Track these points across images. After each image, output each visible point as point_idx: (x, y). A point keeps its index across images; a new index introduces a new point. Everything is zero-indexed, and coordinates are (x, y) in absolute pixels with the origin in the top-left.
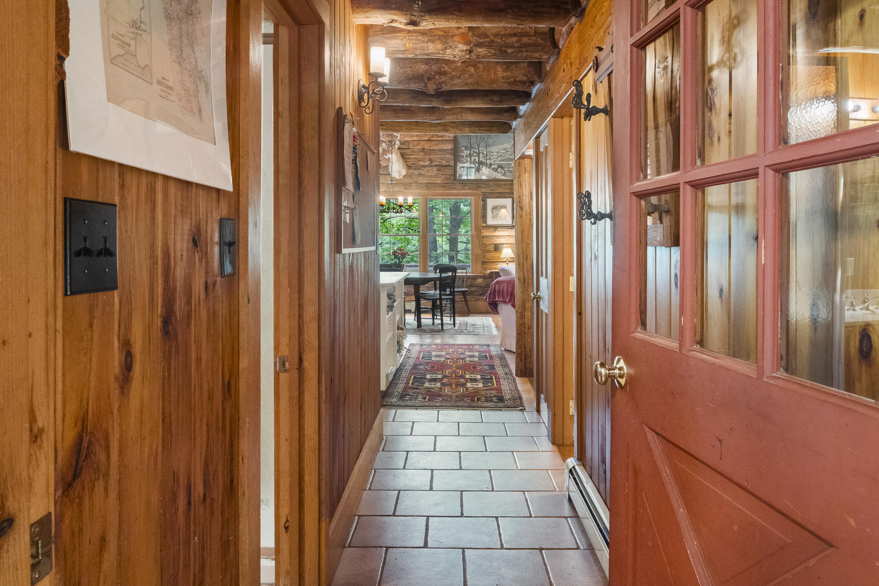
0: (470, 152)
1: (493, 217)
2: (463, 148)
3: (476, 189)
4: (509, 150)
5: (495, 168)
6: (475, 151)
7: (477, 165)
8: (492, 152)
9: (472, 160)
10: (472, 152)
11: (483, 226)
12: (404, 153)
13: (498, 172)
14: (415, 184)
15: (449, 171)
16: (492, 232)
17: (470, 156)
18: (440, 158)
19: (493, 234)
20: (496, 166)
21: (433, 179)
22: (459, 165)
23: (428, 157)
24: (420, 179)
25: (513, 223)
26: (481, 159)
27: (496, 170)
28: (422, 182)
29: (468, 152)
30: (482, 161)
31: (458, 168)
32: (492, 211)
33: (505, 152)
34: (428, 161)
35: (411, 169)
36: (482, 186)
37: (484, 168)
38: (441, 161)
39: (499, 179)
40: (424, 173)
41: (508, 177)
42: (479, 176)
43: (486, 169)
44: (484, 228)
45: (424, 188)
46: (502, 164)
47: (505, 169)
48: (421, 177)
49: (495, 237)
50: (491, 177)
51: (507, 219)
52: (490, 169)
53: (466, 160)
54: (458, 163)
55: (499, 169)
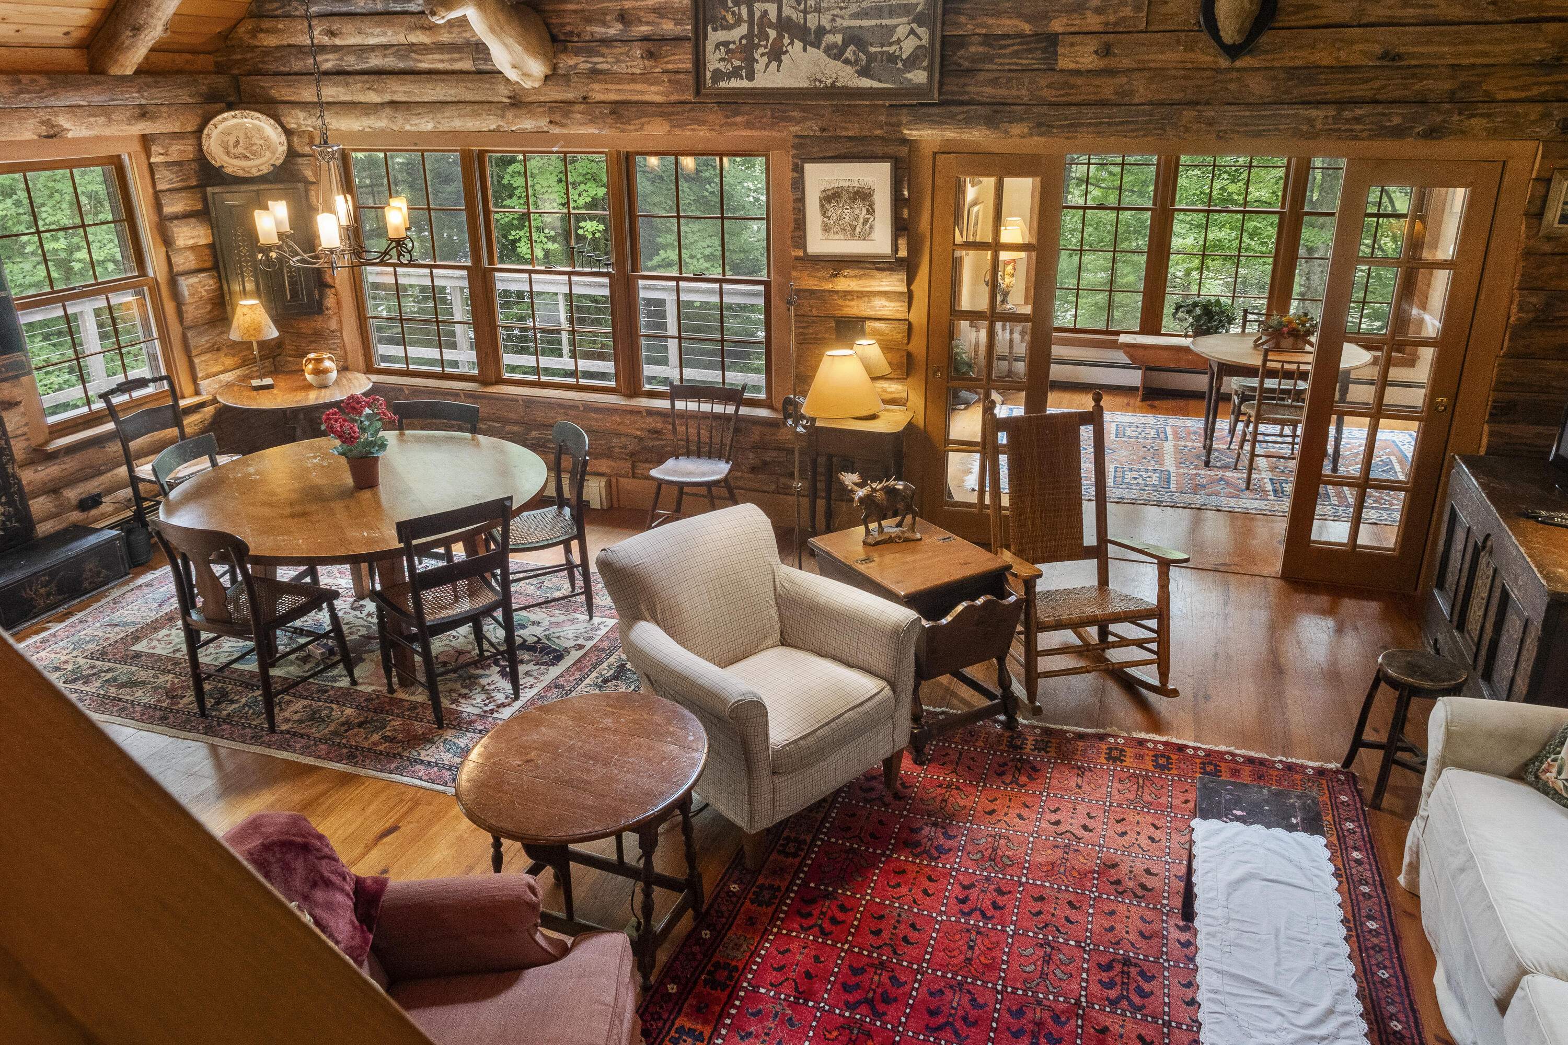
1: (826, 229)
3: (773, 126)
5: (834, 46)
7: (773, 34)
9: (757, 14)
11: (797, 258)
13: (847, 62)
14: (583, 106)
15: (682, 60)
16: (822, 279)
19: (829, 286)
20: (838, 38)
21: (633, 86)
22: (715, 37)
23: (612, 6)
24: (596, 86)
25: (896, 249)
26: (787, 11)
27: (835, 53)
28: (603, 97)
30: (789, 18)
31: (710, 46)
32: (822, 207)
34: (617, 20)
35: (565, 50)
36: (791, 114)
37: (798, 45)
38: (659, 20)
39: (848, 88)
40: (606, 66)
41: (880, 81)
42: (780, 75)
43: (805, 50)
44: (798, 264)
45: (609, 120)
46: (861, 27)
47: (873, 49)
48: (599, 81)
49: (836, 297)
50: (821, 82)
51: (875, 235)
52: (819, 48)
53: (734, 13)
54: (709, 27)
55: (848, 50)
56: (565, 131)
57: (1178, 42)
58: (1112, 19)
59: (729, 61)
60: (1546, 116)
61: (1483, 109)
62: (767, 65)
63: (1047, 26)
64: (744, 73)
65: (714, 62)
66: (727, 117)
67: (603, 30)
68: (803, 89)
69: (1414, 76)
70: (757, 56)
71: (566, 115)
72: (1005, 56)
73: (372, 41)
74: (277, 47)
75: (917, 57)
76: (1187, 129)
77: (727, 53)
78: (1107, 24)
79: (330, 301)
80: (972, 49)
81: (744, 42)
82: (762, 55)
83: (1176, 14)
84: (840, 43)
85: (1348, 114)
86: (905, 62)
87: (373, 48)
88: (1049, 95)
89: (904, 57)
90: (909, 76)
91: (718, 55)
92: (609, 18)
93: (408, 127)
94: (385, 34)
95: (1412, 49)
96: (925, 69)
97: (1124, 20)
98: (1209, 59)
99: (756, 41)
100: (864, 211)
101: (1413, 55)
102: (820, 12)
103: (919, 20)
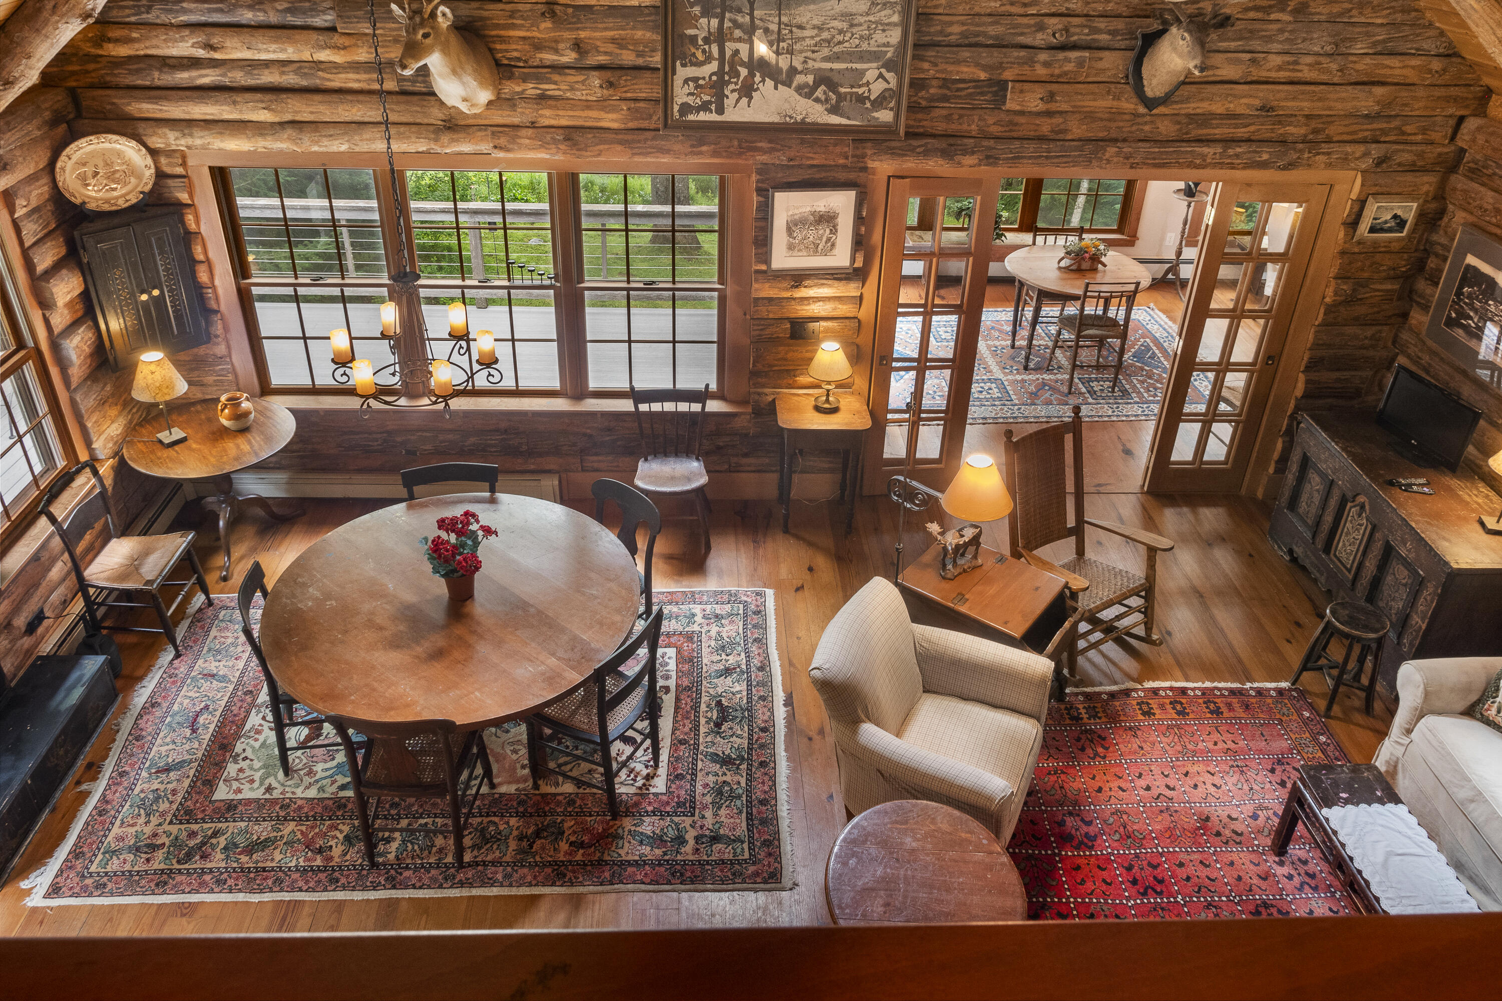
0: (721, 23)
1: (791, 247)
2: (697, 10)
3: (739, 153)
4: (862, 19)
5: (806, 85)
6: (740, 19)
8: (801, 27)
9: (728, 53)
10: (727, 24)
11: (758, 272)
12: (482, 19)
13: (817, 100)
14: (530, 131)
15: (647, 89)
16: (782, 289)
17: (721, 37)
18: (613, 40)
19: (788, 294)
21: (588, 113)
22: (683, 72)
23: (567, 35)
24: (547, 112)
25: (853, 263)
26: (758, 51)
27: (807, 92)
28: (553, 122)
29: (715, 22)
30: (761, 58)
31: (678, 80)
32: (790, 231)
33: (845, 26)
34: (573, 50)
35: (511, 77)
36: (760, 145)
37: (769, 83)
38: (619, 51)
39: (818, 124)
40: (557, 93)
41: (849, 118)
42: (750, 110)
43: (776, 88)
44: (760, 276)
45: (562, 147)
46: (831, 70)
47: (842, 90)
48: (550, 107)
49: (793, 303)
50: (791, 117)
51: (836, 251)
52: (790, 87)
53: (704, 51)
54: (678, 63)
55: (819, 90)
56: (510, 155)
57: (1108, 92)
58: (1057, 72)
59: (698, 95)
60: (1366, 154)
61: (1325, 148)
62: (738, 101)
63: (1000, 74)
64: (713, 107)
65: (681, 95)
66: (692, 146)
67: (555, 57)
68: (773, 123)
69: (1280, 123)
70: (726, 92)
71: (513, 139)
72: (959, 97)
73: (264, 56)
74: (130, 58)
75: (885, 98)
76: (1108, 161)
77: (696, 88)
78: (1052, 76)
79: (218, 328)
80: (932, 91)
81: (714, 78)
82: (733, 91)
83: (1108, 69)
84: (811, 83)
85: (1231, 152)
86: (873, 103)
87: (267, 64)
88: (995, 130)
89: (872, 98)
90: (876, 115)
91: (686, 90)
92: (561, 46)
93: (315, 148)
94: (283, 50)
95: (1282, 104)
96: (891, 109)
97: (1066, 73)
98: (1132, 106)
99: (727, 78)
100: (828, 231)
101: (1282, 108)
102: (792, 54)
103: (889, 65)
